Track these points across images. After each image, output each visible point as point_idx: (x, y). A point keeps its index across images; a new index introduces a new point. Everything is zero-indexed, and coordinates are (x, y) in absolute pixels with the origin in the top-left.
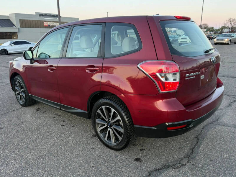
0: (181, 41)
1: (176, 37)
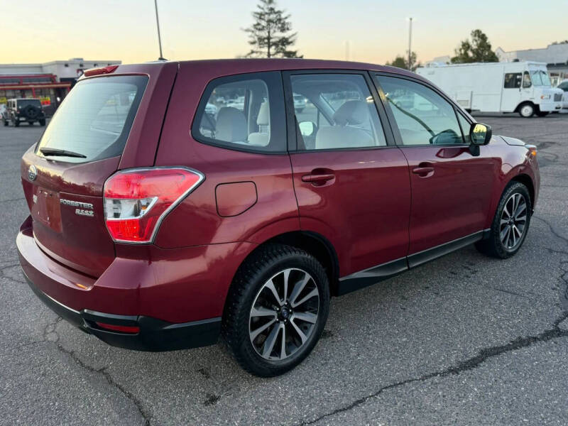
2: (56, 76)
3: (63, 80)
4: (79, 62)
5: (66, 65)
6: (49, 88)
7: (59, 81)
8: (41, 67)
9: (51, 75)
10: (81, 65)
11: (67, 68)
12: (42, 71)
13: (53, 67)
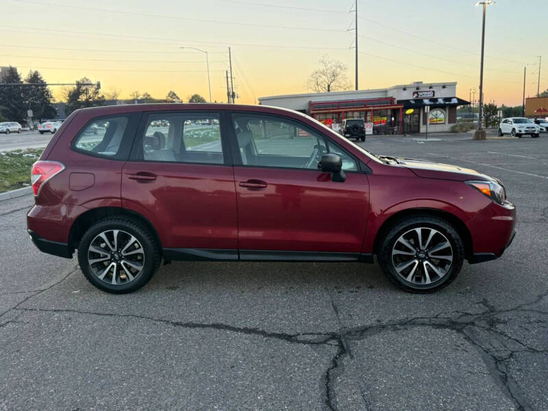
2: (395, 99)
3: (399, 102)
4: (416, 85)
5: (405, 89)
6: (387, 109)
7: (396, 103)
8: (386, 91)
9: (392, 97)
10: (418, 88)
11: (405, 92)
12: (386, 95)
13: (395, 91)
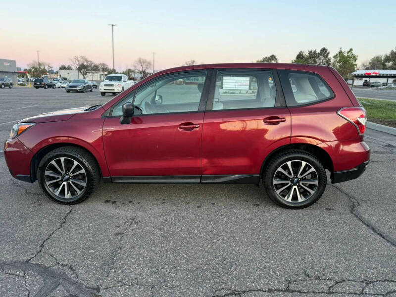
0: (105, 90)
1: (87, 83)
